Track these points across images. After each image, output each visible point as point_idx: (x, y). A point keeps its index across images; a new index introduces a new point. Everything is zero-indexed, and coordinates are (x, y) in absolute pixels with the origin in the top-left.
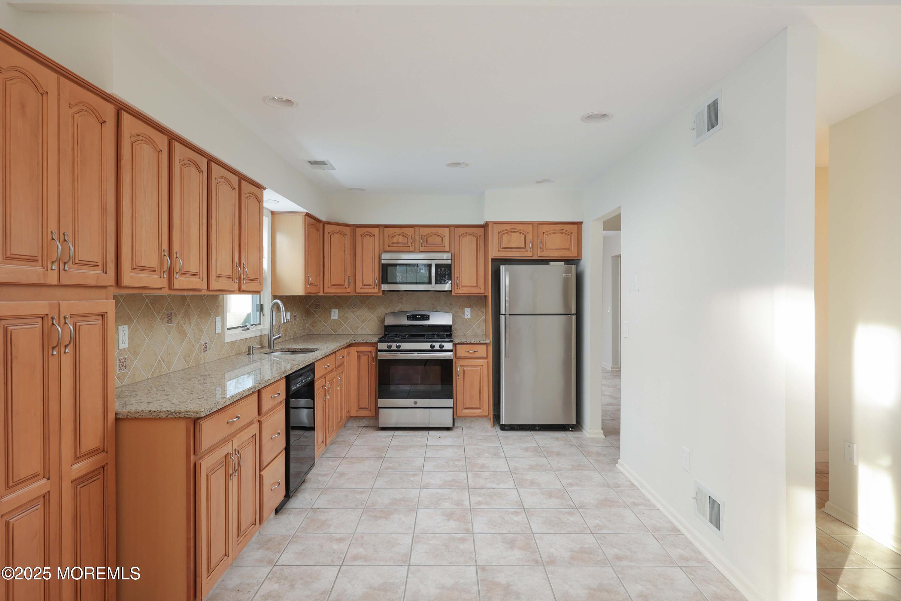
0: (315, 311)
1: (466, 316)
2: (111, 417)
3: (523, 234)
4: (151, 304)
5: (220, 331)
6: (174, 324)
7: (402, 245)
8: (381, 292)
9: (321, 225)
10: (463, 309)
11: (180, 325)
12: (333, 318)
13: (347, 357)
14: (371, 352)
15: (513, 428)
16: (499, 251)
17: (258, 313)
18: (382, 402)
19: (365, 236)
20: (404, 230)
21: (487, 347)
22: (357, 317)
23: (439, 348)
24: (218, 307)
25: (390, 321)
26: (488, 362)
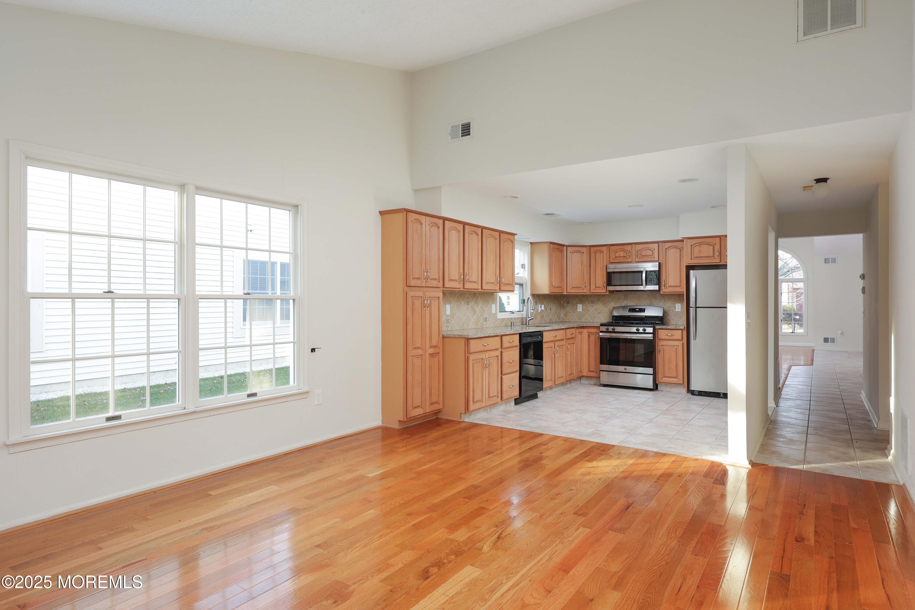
0: (567, 306)
1: (677, 310)
2: (441, 336)
3: (711, 245)
4: (459, 296)
5: (494, 312)
6: (470, 306)
7: (622, 258)
8: (608, 292)
9: (565, 248)
10: (675, 305)
11: (473, 307)
12: (578, 310)
13: (579, 335)
14: (597, 333)
15: (701, 394)
16: (691, 259)
17: (522, 304)
18: (605, 367)
19: (596, 253)
20: (625, 247)
21: (682, 332)
22: (595, 310)
23: (642, 331)
24: (493, 299)
25: (616, 314)
26: (683, 343)
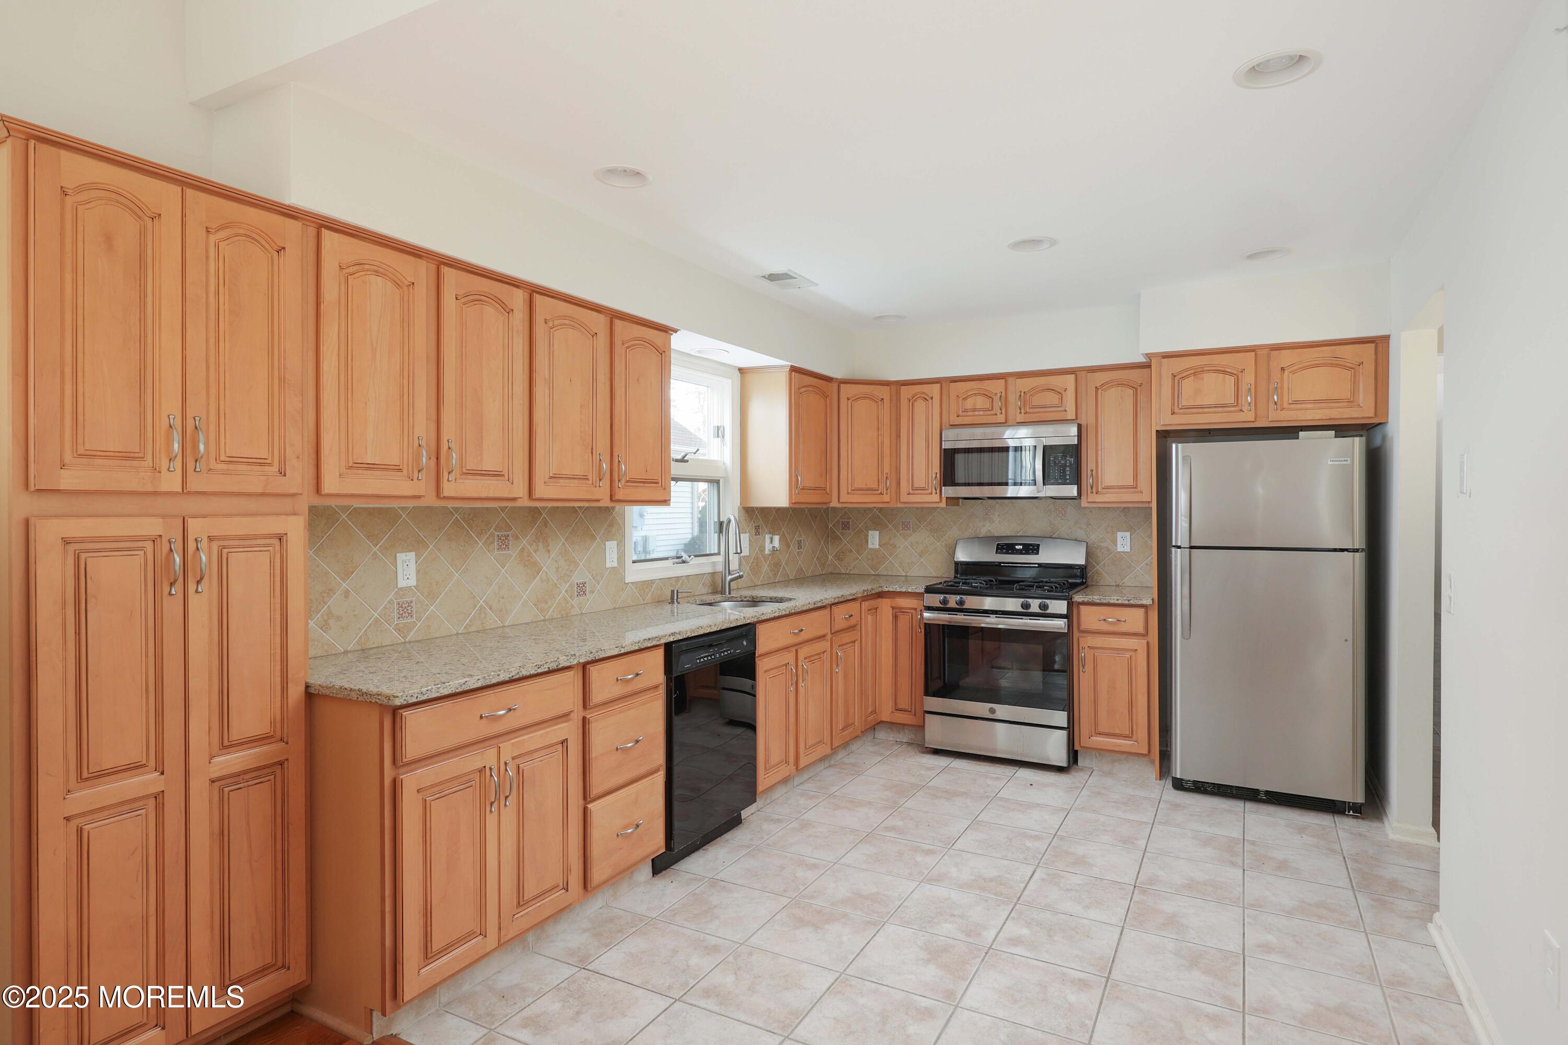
0: (842, 534)
1: (1120, 549)
2: (296, 692)
3: (1231, 374)
4: (465, 521)
5: (615, 564)
6: (514, 552)
7: (982, 413)
8: (944, 500)
9: (835, 385)
10: (1114, 534)
11: (525, 554)
12: (870, 546)
13: (869, 617)
14: (916, 609)
15: (1200, 788)
16: (1173, 413)
18: (934, 703)
19: (915, 401)
20: (987, 385)
21: (1146, 613)
22: (912, 546)
23: (1038, 610)
24: (611, 525)
25: (962, 556)
26: (1148, 643)
